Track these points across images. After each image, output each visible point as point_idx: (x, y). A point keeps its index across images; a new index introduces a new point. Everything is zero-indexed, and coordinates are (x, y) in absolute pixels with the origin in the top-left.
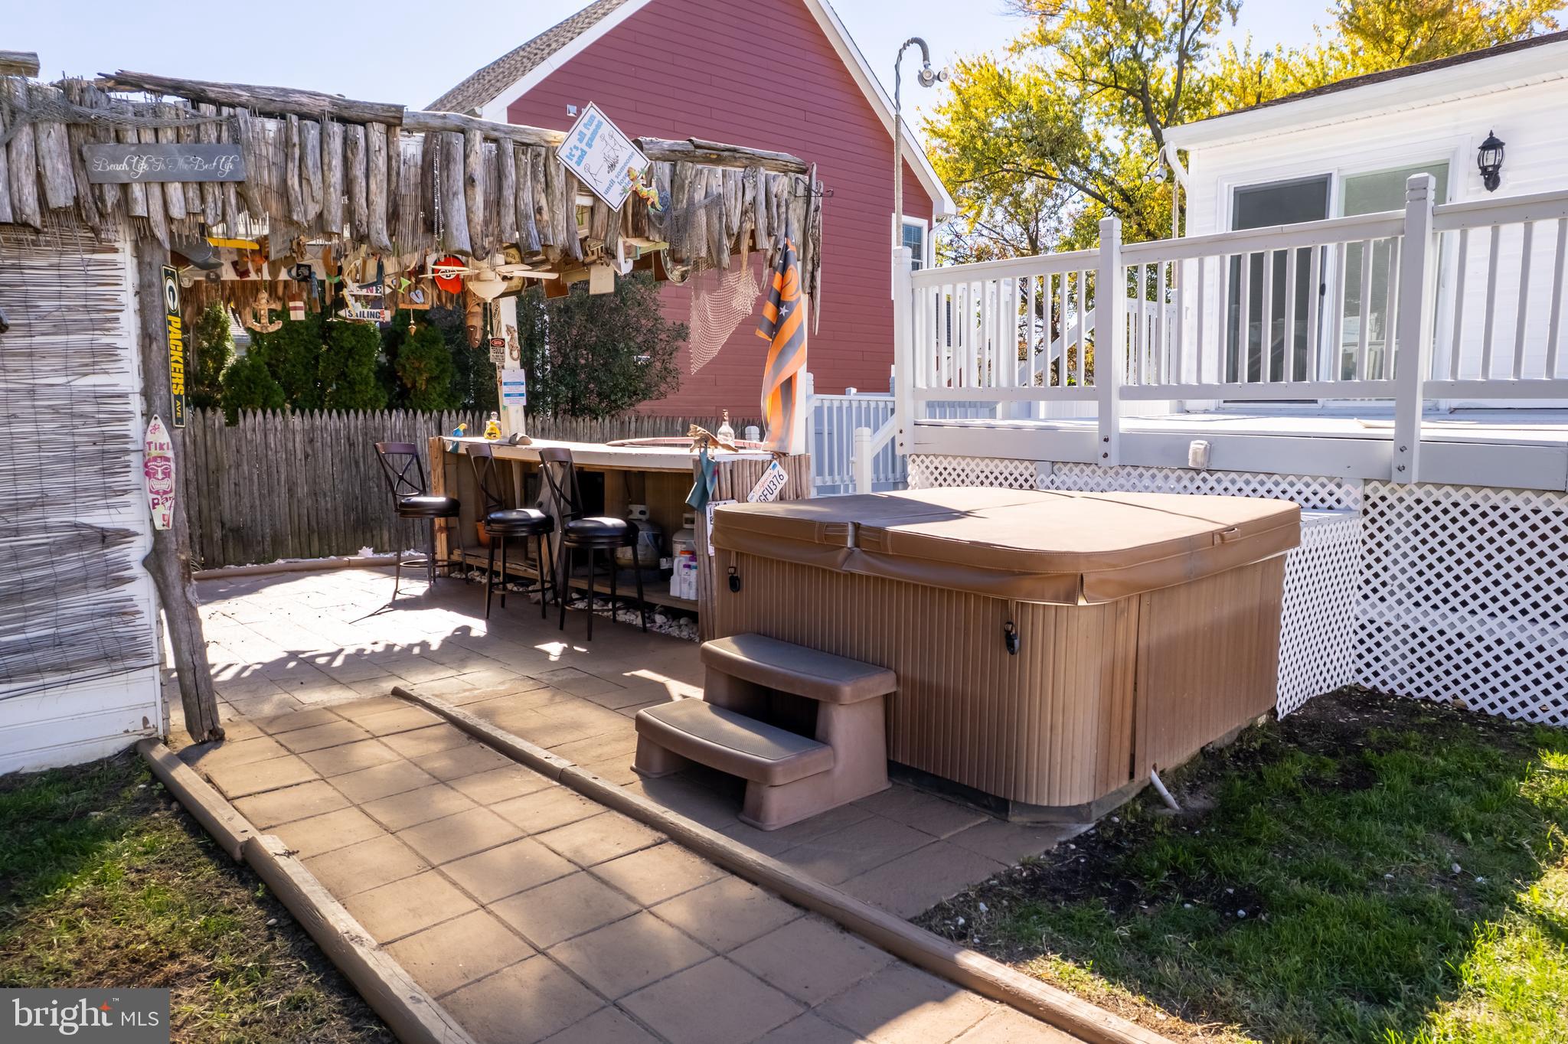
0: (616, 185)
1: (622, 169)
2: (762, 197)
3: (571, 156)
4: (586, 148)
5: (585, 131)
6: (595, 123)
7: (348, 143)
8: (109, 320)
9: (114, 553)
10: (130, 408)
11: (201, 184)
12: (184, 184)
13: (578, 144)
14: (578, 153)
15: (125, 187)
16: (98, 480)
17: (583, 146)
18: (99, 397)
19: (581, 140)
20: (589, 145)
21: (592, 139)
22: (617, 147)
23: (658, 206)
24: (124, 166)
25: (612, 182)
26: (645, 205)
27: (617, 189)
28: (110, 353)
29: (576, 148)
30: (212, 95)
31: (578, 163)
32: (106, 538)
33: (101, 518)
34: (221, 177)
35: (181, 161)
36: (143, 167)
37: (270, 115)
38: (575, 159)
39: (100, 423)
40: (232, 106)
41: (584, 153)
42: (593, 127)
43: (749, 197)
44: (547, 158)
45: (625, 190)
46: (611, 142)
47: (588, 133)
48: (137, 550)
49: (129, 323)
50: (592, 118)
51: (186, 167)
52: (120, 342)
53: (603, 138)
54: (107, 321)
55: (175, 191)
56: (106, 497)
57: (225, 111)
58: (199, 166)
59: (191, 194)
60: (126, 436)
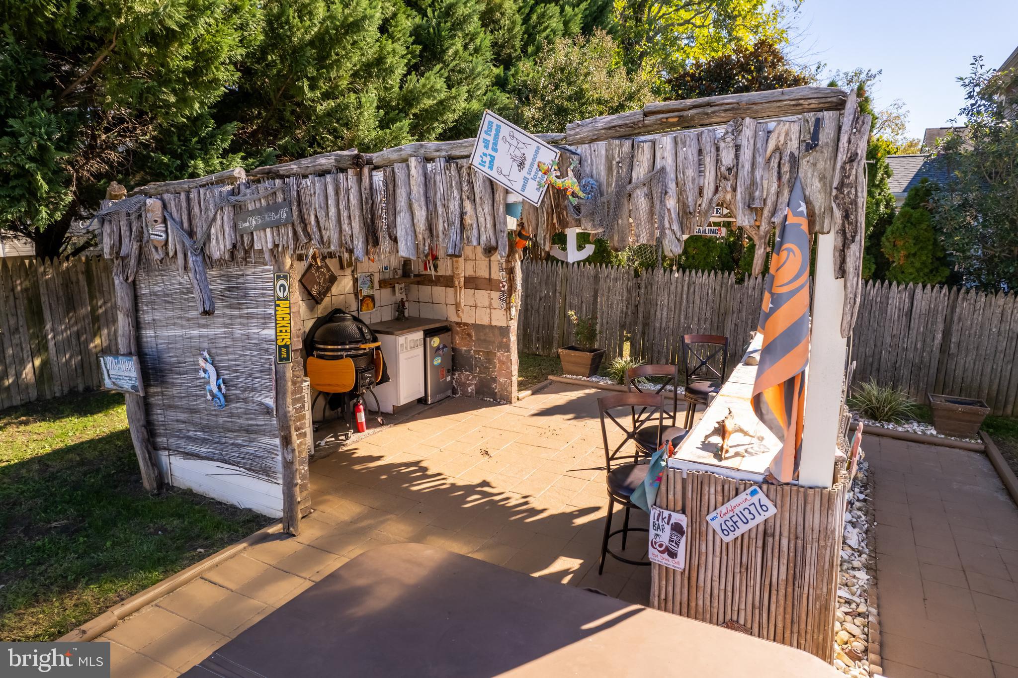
0: (531, 182)
1: (532, 165)
2: (746, 158)
3: (483, 163)
4: (493, 153)
5: (487, 137)
6: (494, 127)
9: (274, 421)
12: (271, 228)
13: (486, 151)
14: (488, 159)
15: (252, 234)
17: (490, 151)
19: (486, 147)
20: (496, 150)
21: (495, 143)
22: (521, 145)
24: (247, 224)
25: (526, 179)
27: (532, 185)
29: (485, 154)
30: (281, 173)
31: (491, 168)
32: (269, 412)
34: (283, 222)
35: (266, 216)
36: (254, 222)
38: (487, 165)
40: (288, 177)
41: (493, 158)
42: (493, 132)
43: (727, 161)
44: (470, 168)
46: (514, 142)
47: (492, 139)
50: (490, 123)
51: (269, 219)
53: (505, 140)
55: (268, 233)
58: (273, 217)
59: (274, 234)
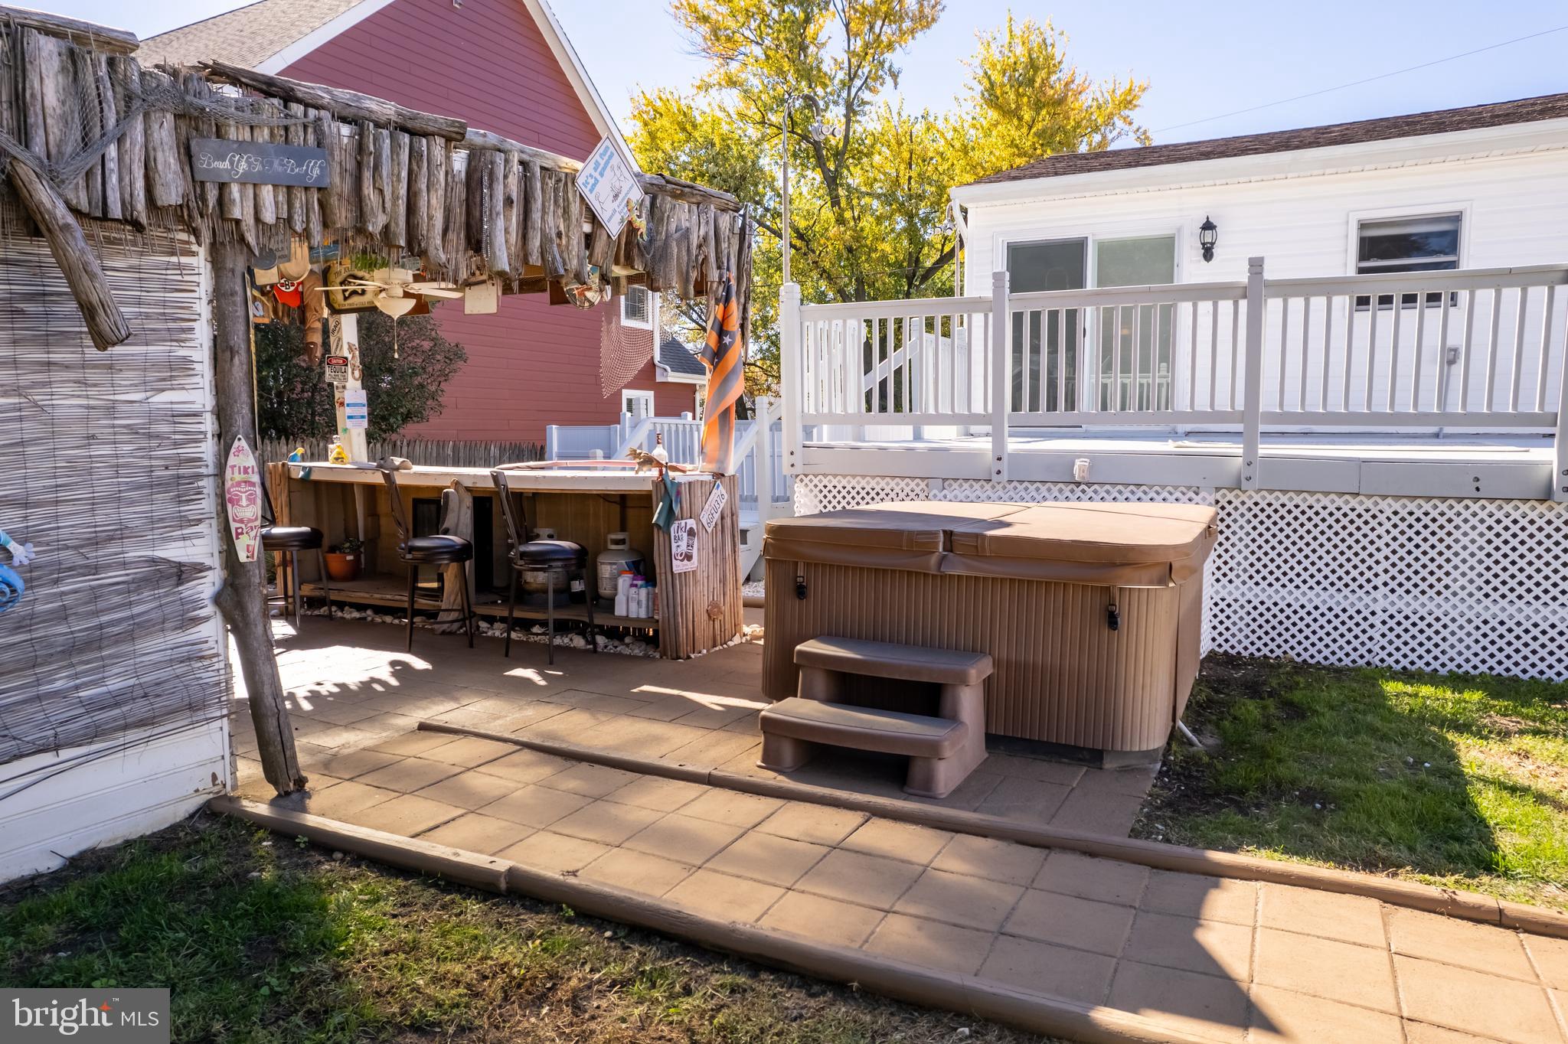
0: (617, 214)
1: (623, 199)
2: (712, 233)
3: (586, 184)
4: (599, 177)
5: (600, 160)
6: (609, 153)
7: (414, 155)
8: (183, 330)
9: (188, 590)
10: (202, 428)
11: (289, 188)
12: (275, 186)
13: (593, 173)
14: (591, 181)
15: (222, 187)
16: (172, 509)
17: (596, 175)
18: (175, 416)
19: (595, 169)
20: (602, 175)
21: (604, 169)
22: (622, 178)
23: (645, 237)
24: (226, 165)
25: (615, 211)
26: (636, 235)
27: (617, 218)
28: (185, 366)
29: (591, 176)
30: (300, 95)
31: (591, 191)
32: (182, 573)
33: (175, 552)
34: (309, 182)
35: (276, 163)
36: (243, 166)
37: (344, 120)
38: (589, 187)
39: (176, 444)
40: (317, 107)
41: (597, 181)
42: (606, 157)
43: (702, 233)
44: (566, 184)
45: (622, 221)
46: (618, 173)
47: (602, 163)
48: (208, 585)
49: (203, 332)
50: (607, 147)
51: (280, 169)
52: (195, 355)
53: (612, 168)
54: (180, 334)
55: (267, 193)
56: (181, 527)
57: (312, 112)
58: (290, 168)
59: (281, 198)
60: (200, 459)
